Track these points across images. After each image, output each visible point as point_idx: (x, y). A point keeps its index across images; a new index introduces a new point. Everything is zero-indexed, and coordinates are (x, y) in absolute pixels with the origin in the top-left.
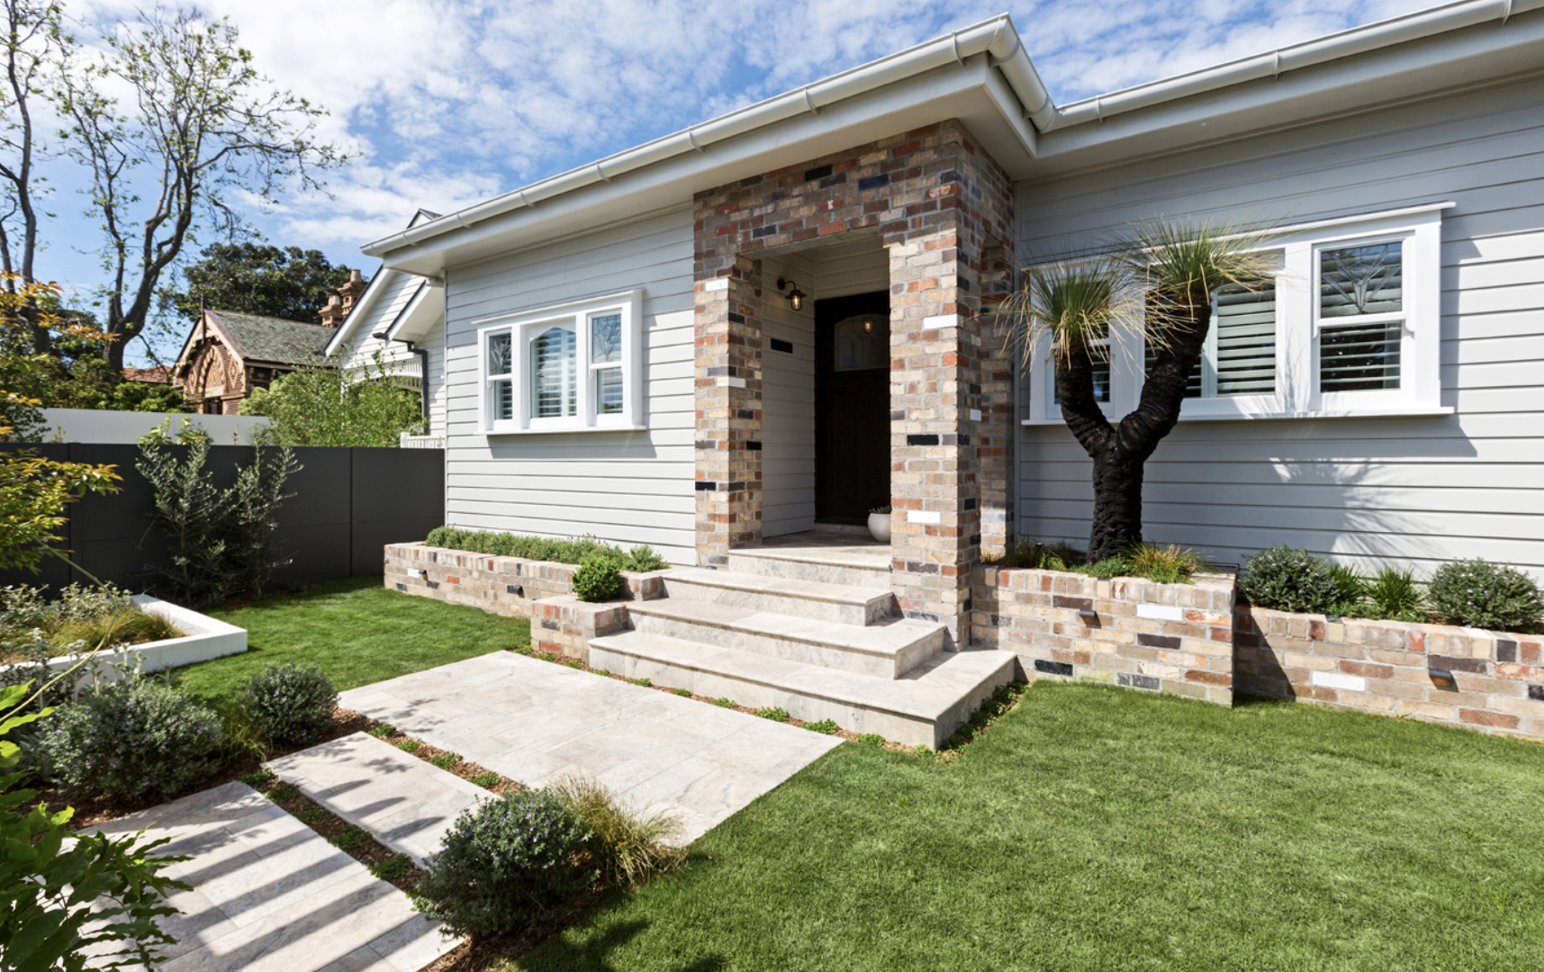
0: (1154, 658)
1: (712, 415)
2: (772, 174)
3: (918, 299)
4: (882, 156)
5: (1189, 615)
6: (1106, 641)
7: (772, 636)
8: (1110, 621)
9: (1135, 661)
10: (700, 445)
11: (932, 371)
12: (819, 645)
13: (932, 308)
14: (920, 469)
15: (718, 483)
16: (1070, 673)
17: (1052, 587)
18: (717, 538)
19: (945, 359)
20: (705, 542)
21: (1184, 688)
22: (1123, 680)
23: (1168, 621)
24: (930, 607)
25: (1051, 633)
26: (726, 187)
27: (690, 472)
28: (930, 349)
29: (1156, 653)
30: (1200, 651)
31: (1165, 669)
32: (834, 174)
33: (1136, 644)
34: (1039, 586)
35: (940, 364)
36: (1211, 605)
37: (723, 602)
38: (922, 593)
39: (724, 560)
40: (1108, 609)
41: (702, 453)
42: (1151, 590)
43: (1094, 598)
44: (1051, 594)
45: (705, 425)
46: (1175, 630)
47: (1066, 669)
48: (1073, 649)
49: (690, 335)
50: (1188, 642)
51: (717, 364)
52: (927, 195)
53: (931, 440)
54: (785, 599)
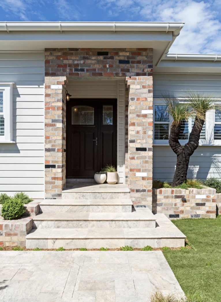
0: (199, 209)
1: (54, 138)
2: (83, 49)
3: (140, 104)
4: (128, 54)
5: (207, 197)
6: (188, 206)
7: (107, 221)
8: (189, 201)
9: (195, 210)
10: (47, 150)
11: (145, 127)
12: (127, 221)
13: (144, 107)
14: (140, 159)
15: (57, 165)
16: (179, 217)
17: (174, 193)
18: (56, 187)
19: (149, 124)
20: (51, 188)
21: (206, 216)
22: (192, 216)
23: (203, 199)
24: (143, 203)
25: (174, 206)
26: (61, 50)
27: (43, 161)
28: (144, 120)
29: (200, 208)
30: (209, 205)
31: (201, 211)
32: (109, 55)
33: (195, 206)
34: (171, 193)
35: (147, 125)
36: (212, 193)
37: (71, 211)
38: (141, 199)
39: (60, 195)
40: (188, 197)
41: (48, 153)
42: (199, 191)
43: (185, 195)
44: (174, 195)
45: (50, 142)
46: (204, 201)
47: (177, 216)
48: (179, 210)
49: (43, 105)
50: (207, 204)
51: (57, 118)
52: (143, 70)
53: (144, 149)
54: (100, 207)
